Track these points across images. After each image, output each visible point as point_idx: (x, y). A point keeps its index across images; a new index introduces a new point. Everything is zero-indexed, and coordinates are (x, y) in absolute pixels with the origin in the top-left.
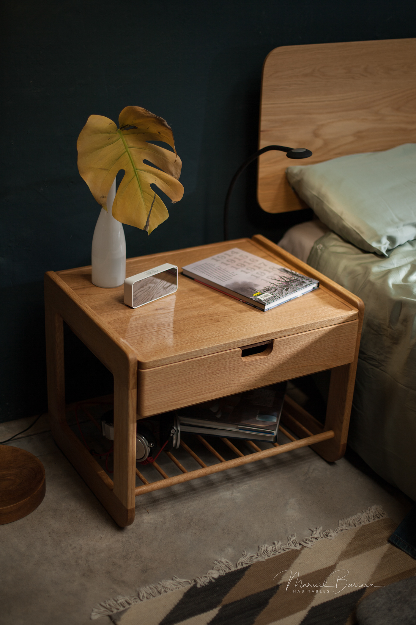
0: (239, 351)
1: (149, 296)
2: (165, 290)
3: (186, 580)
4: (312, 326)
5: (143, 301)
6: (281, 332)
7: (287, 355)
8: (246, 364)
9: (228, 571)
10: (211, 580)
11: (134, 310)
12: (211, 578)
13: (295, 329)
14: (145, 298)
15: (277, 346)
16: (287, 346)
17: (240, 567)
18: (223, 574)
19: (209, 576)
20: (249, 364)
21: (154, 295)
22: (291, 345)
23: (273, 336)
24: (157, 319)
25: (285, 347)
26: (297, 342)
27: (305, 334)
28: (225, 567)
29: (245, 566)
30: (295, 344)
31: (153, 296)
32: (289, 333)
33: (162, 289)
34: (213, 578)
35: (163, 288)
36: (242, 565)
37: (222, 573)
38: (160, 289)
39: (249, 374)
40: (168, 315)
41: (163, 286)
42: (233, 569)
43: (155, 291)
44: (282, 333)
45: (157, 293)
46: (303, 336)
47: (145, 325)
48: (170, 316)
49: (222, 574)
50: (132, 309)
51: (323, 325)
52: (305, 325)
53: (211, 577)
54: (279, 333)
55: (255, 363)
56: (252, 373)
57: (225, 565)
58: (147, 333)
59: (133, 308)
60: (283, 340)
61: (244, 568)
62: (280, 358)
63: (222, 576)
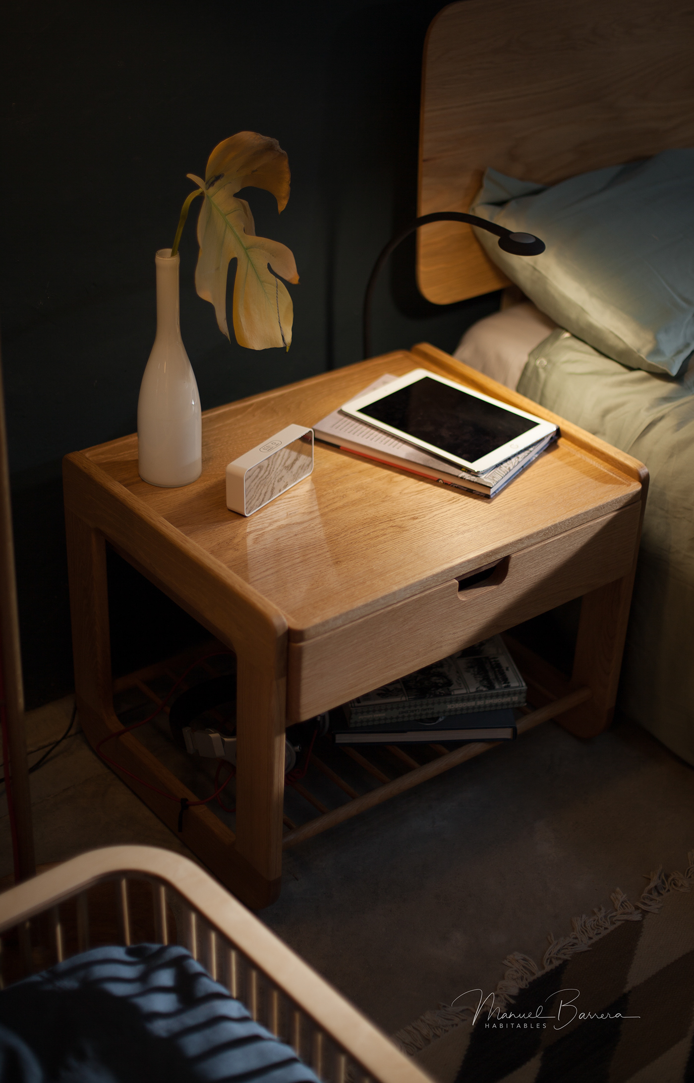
0: (454, 585)
1: (266, 487)
2: (290, 472)
3: (465, 1007)
4: (569, 523)
5: (258, 500)
6: (520, 541)
7: (530, 578)
8: (465, 605)
9: (531, 979)
10: (509, 1001)
11: (247, 521)
12: (507, 997)
13: (544, 533)
14: (260, 490)
15: (514, 566)
16: (530, 564)
17: (548, 968)
18: (526, 986)
19: (502, 994)
20: (469, 604)
21: (274, 484)
22: (537, 561)
23: (509, 549)
24: (296, 535)
25: (527, 565)
26: (545, 555)
27: (559, 539)
28: (524, 970)
29: (557, 963)
30: (543, 559)
31: (271, 485)
32: (533, 542)
33: (284, 472)
34: (511, 996)
35: (286, 467)
36: (551, 962)
37: (523, 984)
38: (281, 471)
39: (469, 620)
40: (312, 525)
41: (285, 463)
42: (539, 974)
43: (272, 475)
44: (523, 543)
45: (277, 479)
46: (555, 542)
47: (278, 550)
48: (316, 527)
49: (524, 987)
50: (244, 519)
51: (586, 519)
52: (559, 523)
53: (507, 995)
54: (519, 543)
55: (478, 600)
56: (473, 619)
57: (523, 966)
58: (287, 568)
59: (245, 517)
60: (524, 555)
61: (557, 968)
62: (519, 585)
63: (525, 989)
